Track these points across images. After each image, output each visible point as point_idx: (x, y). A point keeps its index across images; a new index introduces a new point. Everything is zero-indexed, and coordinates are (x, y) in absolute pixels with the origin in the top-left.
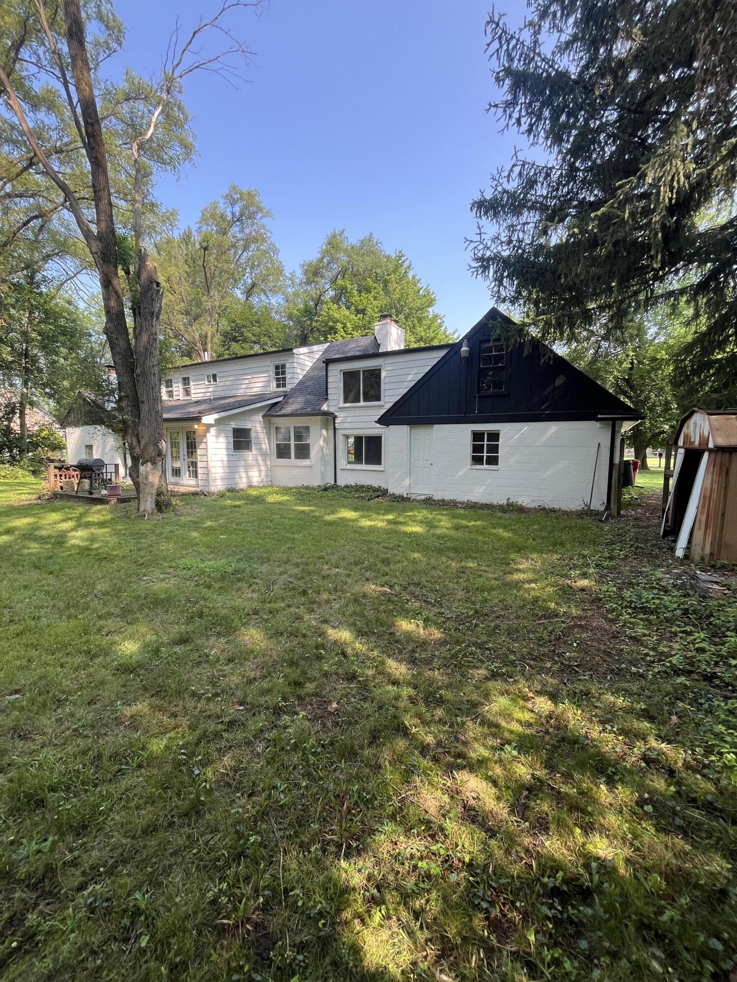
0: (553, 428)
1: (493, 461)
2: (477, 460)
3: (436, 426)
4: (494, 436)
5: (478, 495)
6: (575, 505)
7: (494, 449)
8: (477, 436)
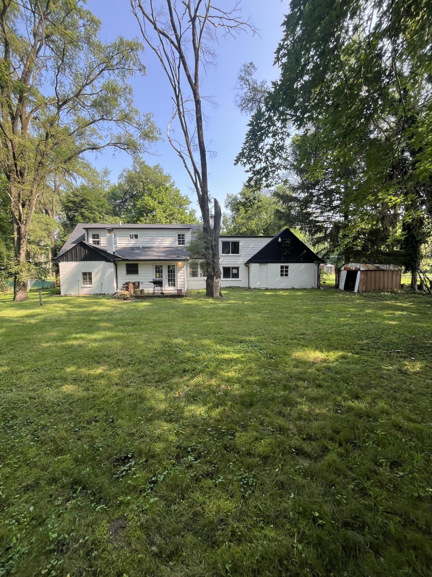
0: (303, 265)
1: (287, 275)
2: (282, 275)
3: (269, 264)
4: (287, 267)
5: (282, 286)
6: (310, 287)
7: (287, 271)
8: (282, 267)
